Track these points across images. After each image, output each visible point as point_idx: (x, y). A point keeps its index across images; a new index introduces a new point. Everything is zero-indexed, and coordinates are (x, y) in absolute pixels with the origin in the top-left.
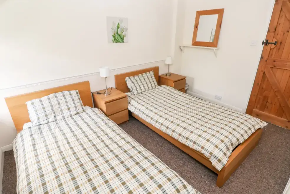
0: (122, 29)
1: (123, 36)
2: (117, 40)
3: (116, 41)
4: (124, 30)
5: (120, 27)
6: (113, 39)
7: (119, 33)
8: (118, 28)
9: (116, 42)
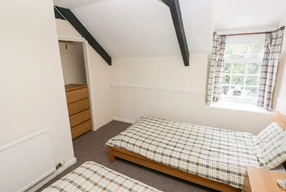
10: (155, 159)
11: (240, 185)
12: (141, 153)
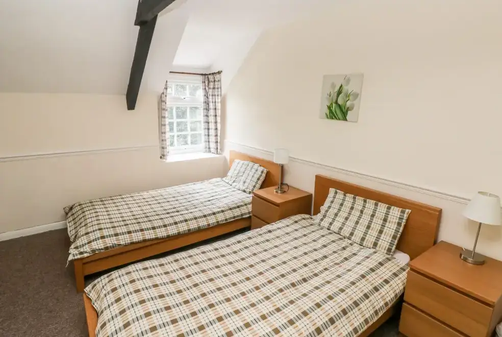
0: (347, 96)
1: (346, 108)
2: (334, 115)
3: (332, 115)
4: (351, 98)
5: (344, 91)
6: (328, 112)
7: (340, 101)
8: (339, 93)
9: (333, 119)
10: (170, 234)
11: (249, 213)
12: (147, 237)
